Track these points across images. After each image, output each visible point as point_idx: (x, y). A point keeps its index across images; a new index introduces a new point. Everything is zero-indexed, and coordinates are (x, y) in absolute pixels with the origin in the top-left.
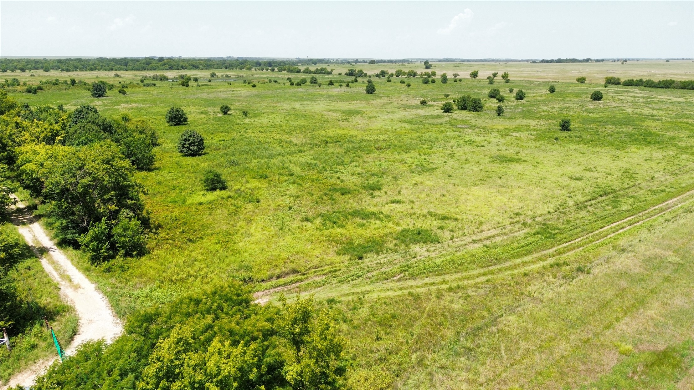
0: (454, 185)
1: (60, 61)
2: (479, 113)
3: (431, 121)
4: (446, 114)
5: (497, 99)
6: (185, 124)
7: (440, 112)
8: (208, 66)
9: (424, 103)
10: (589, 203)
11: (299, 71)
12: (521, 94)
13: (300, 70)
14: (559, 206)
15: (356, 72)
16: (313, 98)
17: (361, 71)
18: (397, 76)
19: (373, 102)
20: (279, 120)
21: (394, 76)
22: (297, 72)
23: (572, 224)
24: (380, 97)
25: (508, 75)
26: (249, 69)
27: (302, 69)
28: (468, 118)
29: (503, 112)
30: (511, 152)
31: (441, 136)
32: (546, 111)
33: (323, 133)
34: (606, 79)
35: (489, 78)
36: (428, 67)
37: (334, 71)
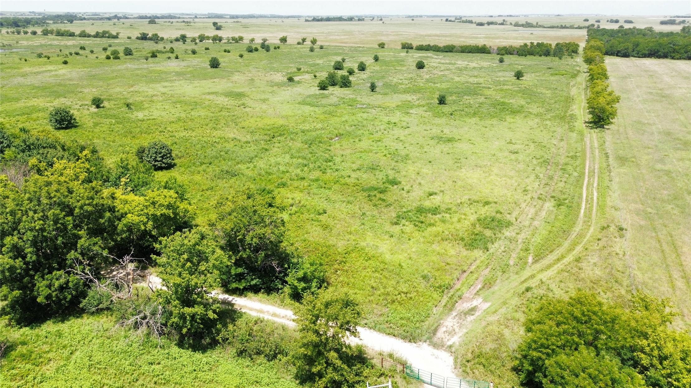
13: (74, 33)
15: (150, 35)
17: (156, 35)
18: (201, 41)
21: (197, 41)
22: (70, 36)
34: (402, 44)
35: (299, 43)
36: (219, 28)
37: (120, 34)
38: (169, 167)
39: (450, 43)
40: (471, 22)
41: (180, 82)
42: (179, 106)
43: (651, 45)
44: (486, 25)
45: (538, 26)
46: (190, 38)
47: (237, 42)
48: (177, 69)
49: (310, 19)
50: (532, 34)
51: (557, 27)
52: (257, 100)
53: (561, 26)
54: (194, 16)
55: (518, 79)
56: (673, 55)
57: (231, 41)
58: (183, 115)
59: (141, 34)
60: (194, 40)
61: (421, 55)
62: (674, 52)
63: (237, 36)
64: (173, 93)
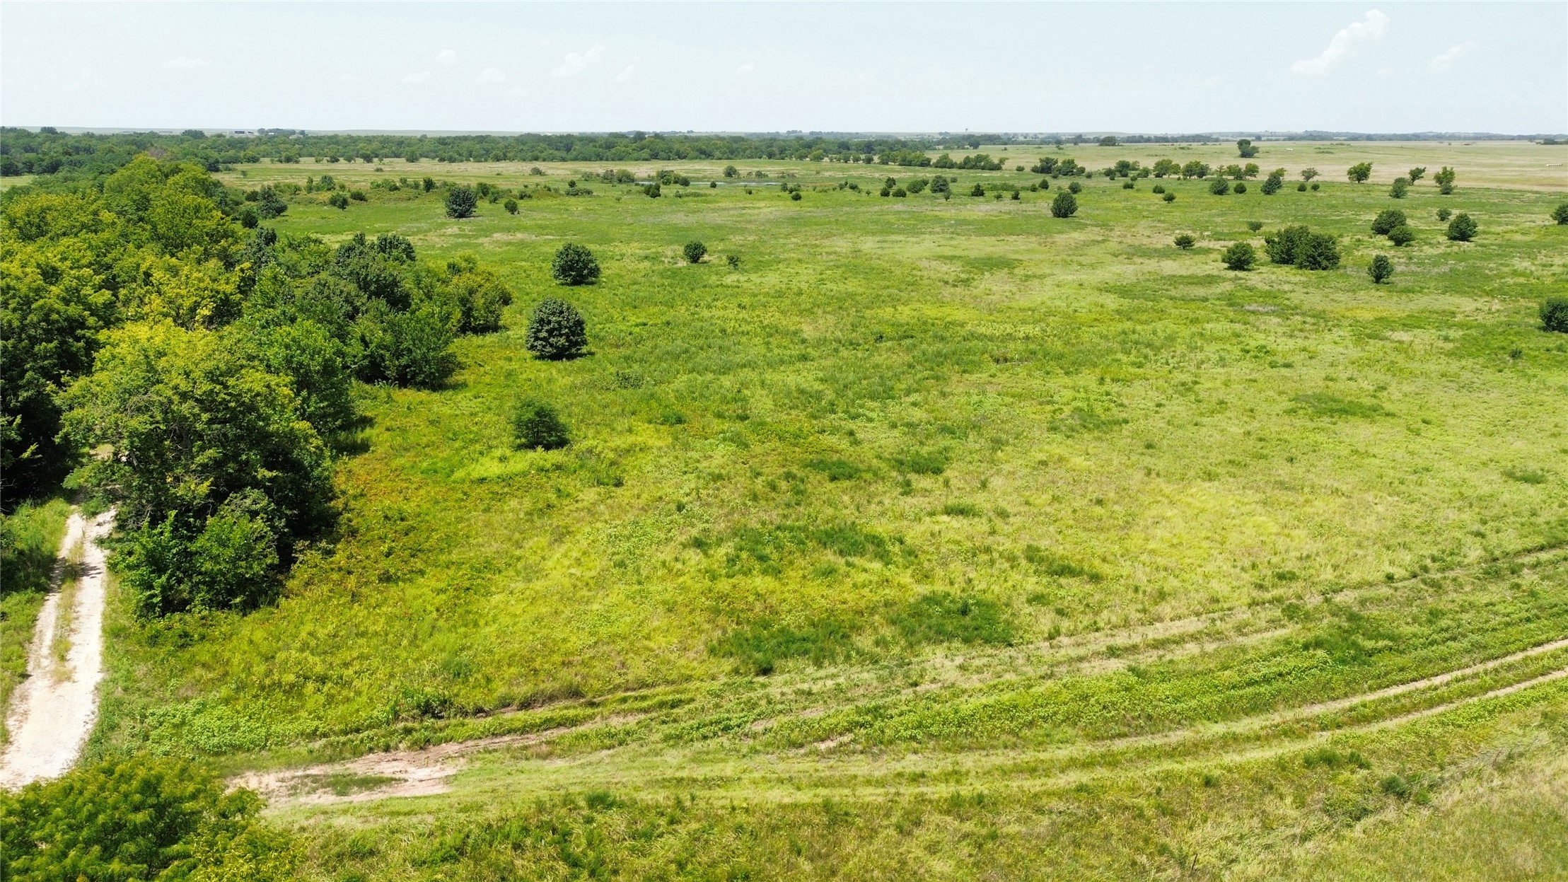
0: (1149, 474)
1: (443, 142)
2: (1325, 273)
3: (1181, 291)
4: (1232, 274)
5: (1391, 238)
6: (592, 283)
7: (1216, 266)
8: (732, 152)
9: (1185, 243)
10: (1529, 559)
11: (925, 164)
12: (1463, 226)
13: (929, 160)
14: (1428, 562)
15: (1059, 164)
16: (914, 227)
17: (1072, 162)
18: (1157, 176)
19: (1060, 239)
20: (805, 276)
21: (1152, 176)
22: (920, 165)
23: (1444, 623)
24: (1082, 227)
25: (1452, 173)
26: (818, 159)
27: (934, 157)
28: (1286, 287)
29: (1389, 273)
30: (1360, 387)
31: (1185, 332)
32: (1522, 274)
33: (887, 312)
35: (1402, 182)
36: (1247, 154)
37: (1007, 163)
46: (1138, 168)
47: (1236, 177)
57: (1223, 175)
59: (1041, 163)
60: (1142, 173)
63: (1241, 166)
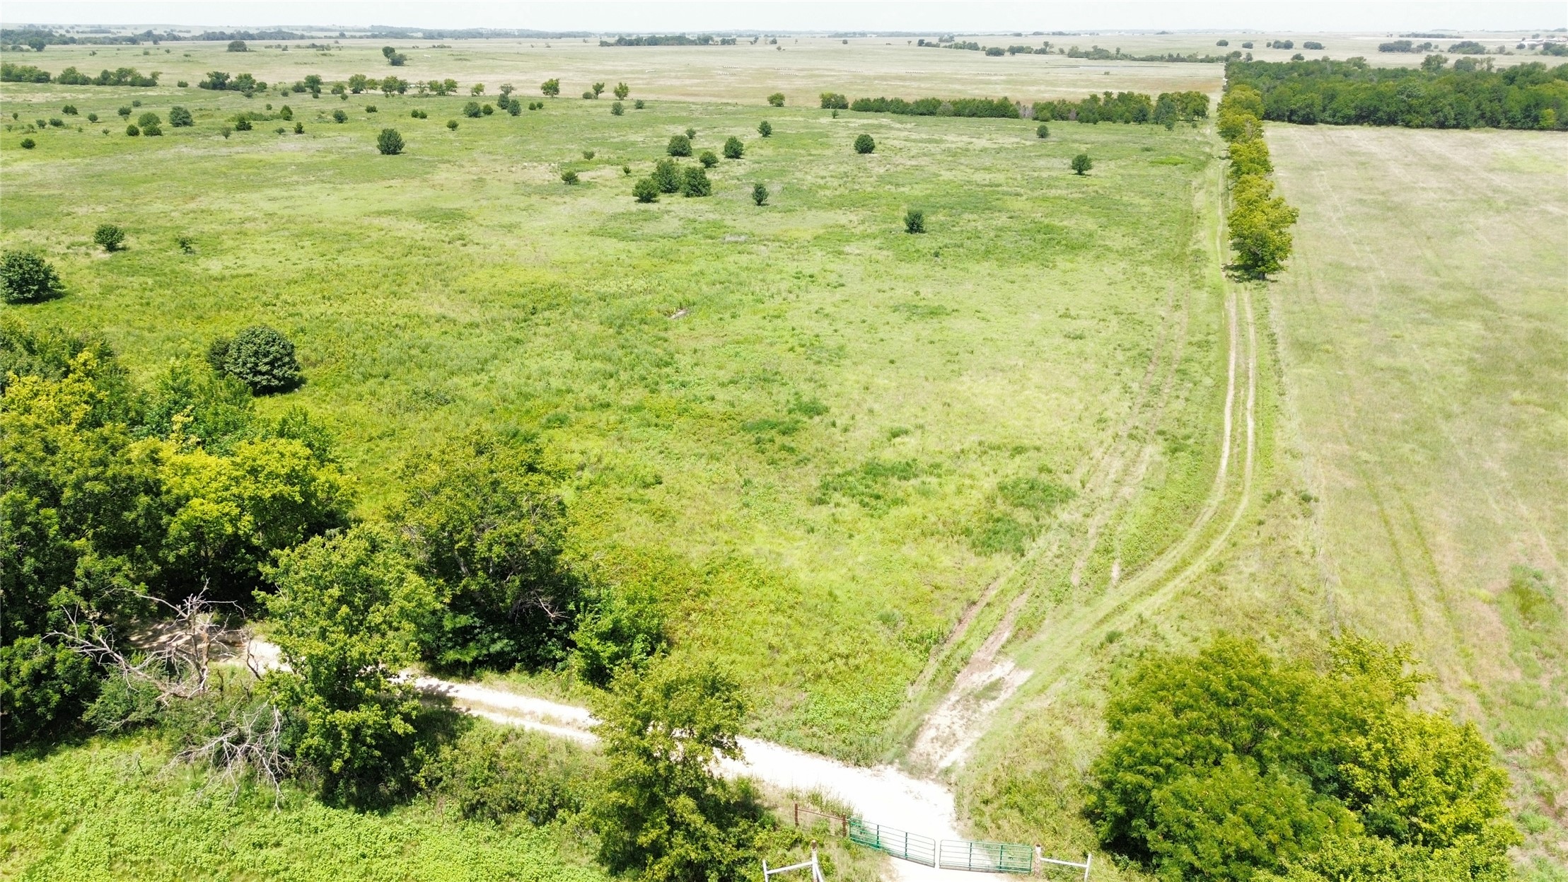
15: (234, 79)
17: (248, 77)
18: (355, 92)
22: (39, 80)
34: (823, 96)
35: (587, 96)
36: (397, 62)
37: (160, 77)
38: (290, 386)
39: (929, 95)
40: (974, 47)
41: (310, 188)
42: (307, 243)
43: (1362, 95)
44: (1007, 54)
45: (1120, 56)
46: (329, 83)
47: (442, 93)
48: (302, 158)
49: (612, 40)
50: (1107, 73)
51: (1161, 59)
52: (493, 228)
53: (1170, 56)
54: (337, 34)
55: (1080, 173)
56: (1408, 117)
57: (428, 91)
58: (319, 265)
59: (210, 75)
60: (338, 89)
61: (865, 121)
62: (1409, 112)
63: (441, 79)
64: (292, 212)
